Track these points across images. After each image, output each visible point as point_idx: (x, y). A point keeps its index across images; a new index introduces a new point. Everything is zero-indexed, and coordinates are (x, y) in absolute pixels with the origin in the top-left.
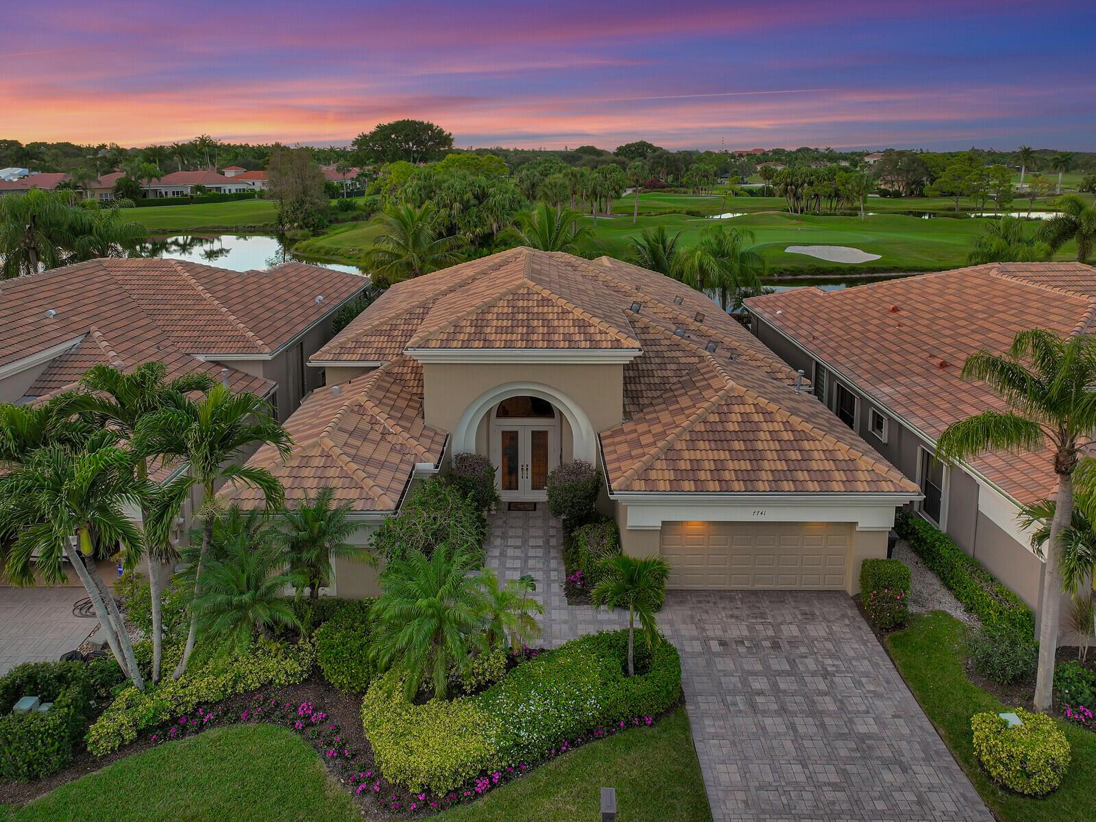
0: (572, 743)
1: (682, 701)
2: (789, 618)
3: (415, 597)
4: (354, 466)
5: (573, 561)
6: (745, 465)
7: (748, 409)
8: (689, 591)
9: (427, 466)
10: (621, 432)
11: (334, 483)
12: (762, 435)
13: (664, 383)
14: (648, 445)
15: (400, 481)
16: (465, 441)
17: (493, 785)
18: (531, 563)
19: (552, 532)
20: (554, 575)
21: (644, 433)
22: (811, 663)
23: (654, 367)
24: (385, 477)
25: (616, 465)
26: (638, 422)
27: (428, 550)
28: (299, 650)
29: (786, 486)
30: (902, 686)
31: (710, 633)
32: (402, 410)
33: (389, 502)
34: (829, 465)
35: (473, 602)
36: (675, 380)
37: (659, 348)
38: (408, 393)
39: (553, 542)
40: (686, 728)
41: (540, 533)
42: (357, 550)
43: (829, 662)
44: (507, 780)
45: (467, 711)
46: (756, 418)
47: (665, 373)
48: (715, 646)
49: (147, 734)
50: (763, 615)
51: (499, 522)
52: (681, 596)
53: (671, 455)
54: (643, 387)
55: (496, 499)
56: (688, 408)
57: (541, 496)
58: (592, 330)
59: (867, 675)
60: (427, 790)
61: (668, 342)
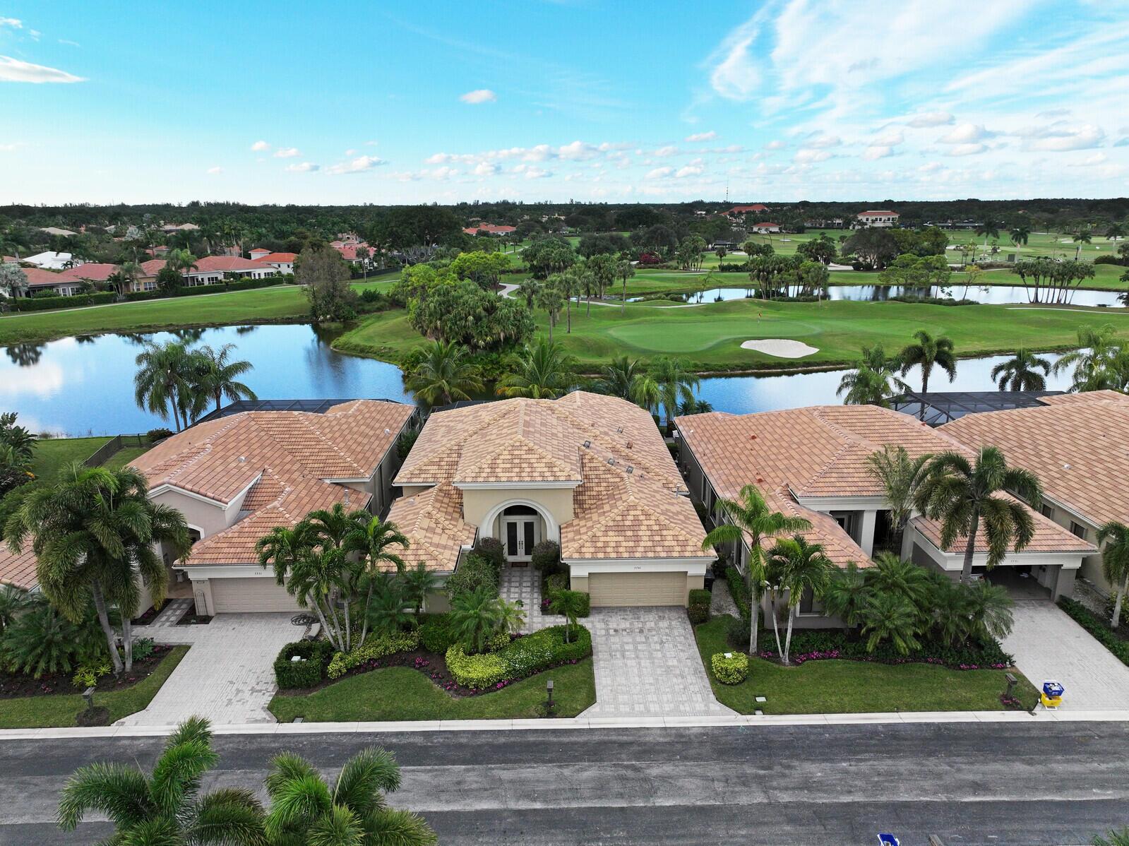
0: (539, 671)
1: (591, 654)
2: (652, 619)
3: (468, 610)
4: (432, 549)
5: (545, 594)
6: (631, 544)
7: (639, 513)
8: (604, 608)
9: (468, 546)
10: (571, 525)
11: (423, 558)
12: (643, 528)
13: (598, 497)
14: (584, 533)
15: (455, 555)
16: (487, 532)
17: (504, 686)
18: (524, 595)
19: (536, 578)
20: (535, 601)
21: (583, 526)
22: (656, 638)
23: (594, 485)
24: (447, 553)
25: (566, 544)
26: (581, 519)
27: (472, 589)
28: (412, 636)
29: (651, 554)
30: (696, 647)
31: (611, 627)
32: (451, 514)
33: (451, 566)
34: (674, 543)
35: (494, 611)
36: (605, 493)
37: (598, 473)
38: (453, 503)
39: (536, 584)
40: (591, 664)
41: (529, 579)
42: (438, 589)
43: (665, 637)
44: (510, 684)
45: (493, 658)
46: (642, 518)
47: (600, 489)
48: (612, 632)
49: (352, 670)
50: (638, 618)
51: (507, 574)
52: (599, 610)
53: (594, 539)
54: (586, 498)
55: (505, 561)
56: (608, 512)
57: (529, 558)
58: (555, 469)
59: (680, 643)
60: (476, 687)
61: (603, 468)
